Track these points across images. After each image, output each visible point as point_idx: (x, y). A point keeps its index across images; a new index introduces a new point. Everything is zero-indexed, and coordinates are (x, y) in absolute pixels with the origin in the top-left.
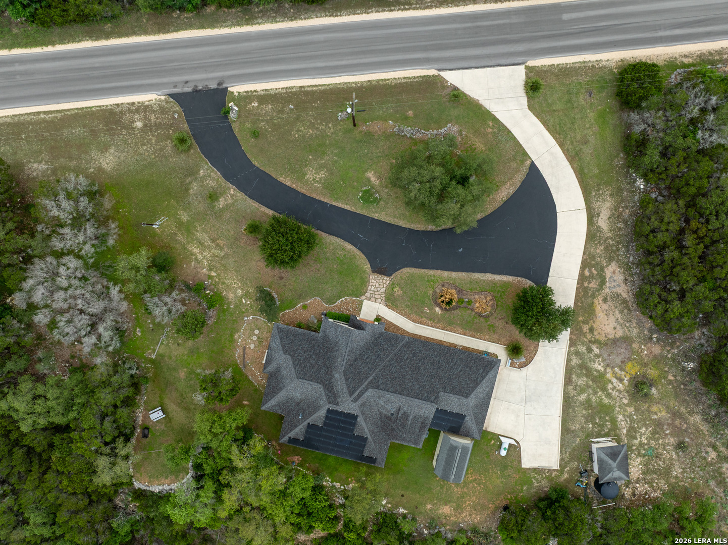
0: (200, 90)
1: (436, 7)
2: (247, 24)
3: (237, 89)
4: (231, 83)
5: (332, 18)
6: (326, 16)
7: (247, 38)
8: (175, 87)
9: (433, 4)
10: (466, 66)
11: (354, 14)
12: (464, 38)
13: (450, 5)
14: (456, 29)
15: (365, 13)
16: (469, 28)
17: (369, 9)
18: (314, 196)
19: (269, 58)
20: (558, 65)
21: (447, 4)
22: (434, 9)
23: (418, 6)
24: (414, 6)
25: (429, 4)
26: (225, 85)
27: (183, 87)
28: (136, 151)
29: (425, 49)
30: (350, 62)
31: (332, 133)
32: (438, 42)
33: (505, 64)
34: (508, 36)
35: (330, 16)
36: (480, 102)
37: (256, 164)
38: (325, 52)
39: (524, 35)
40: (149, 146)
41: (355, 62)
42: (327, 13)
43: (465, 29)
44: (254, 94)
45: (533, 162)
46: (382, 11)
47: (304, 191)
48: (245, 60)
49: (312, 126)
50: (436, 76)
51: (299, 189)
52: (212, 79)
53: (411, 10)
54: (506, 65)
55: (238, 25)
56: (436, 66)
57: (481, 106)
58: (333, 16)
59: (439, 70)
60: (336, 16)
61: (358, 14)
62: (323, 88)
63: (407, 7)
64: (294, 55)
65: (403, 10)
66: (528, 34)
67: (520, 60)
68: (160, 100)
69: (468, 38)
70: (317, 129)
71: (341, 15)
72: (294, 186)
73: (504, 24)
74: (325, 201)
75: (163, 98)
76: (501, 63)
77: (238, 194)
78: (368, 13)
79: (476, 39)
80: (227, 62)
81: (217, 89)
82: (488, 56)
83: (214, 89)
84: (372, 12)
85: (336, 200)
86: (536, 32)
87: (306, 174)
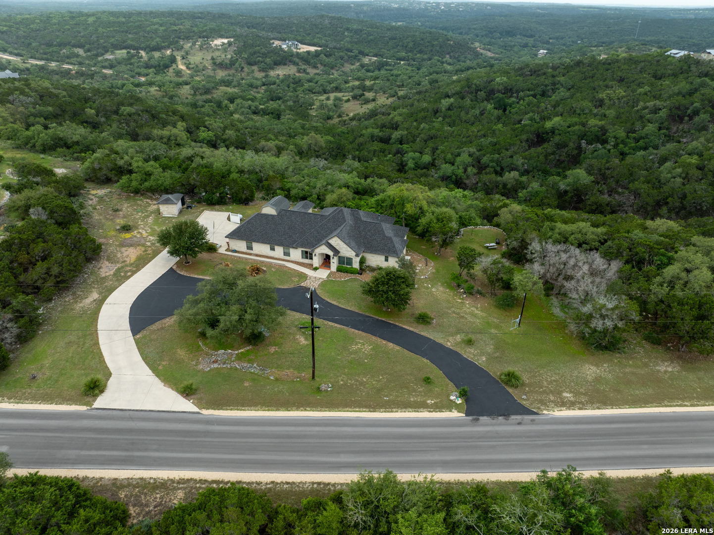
0: (501, 416)
1: (173, 481)
2: (449, 483)
3: (455, 414)
4: (462, 420)
5: (327, 481)
6: (334, 485)
7: (447, 466)
8: (533, 420)
9: (175, 485)
10: (163, 414)
11: (294, 483)
12: (151, 440)
13: (152, 481)
14: (158, 450)
15: (277, 483)
16: (139, 450)
17: (270, 489)
18: (364, 334)
19: (415, 441)
20: (52, 403)
21: (155, 483)
22: (177, 478)
23: (198, 485)
24: (203, 486)
25: (181, 486)
26: (470, 418)
27: (522, 420)
28: (562, 376)
29: (206, 434)
30: (308, 429)
31: (340, 376)
32: (187, 439)
33: (114, 411)
34: (93, 436)
35: (329, 484)
36: (163, 384)
37: (425, 360)
38: (340, 441)
39: (71, 435)
40: (549, 380)
41: (301, 429)
42: (332, 488)
43: (146, 450)
44: (432, 410)
45: (133, 336)
46: (253, 483)
47: (374, 338)
48: (447, 440)
49: (362, 383)
50: (204, 408)
51: (379, 340)
52: (486, 425)
53: (210, 480)
54: (115, 409)
55: (462, 483)
56: (200, 416)
57: (162, 381)
58: (324, 484)
59: (198, 413)
60: (319, 484)
61: (287, 483)
62: (347, 409)
63: (215, 485)
64: (382, 441)
65: (222, 482)
66: (67, 435)
67: (94, 412)
68: (548, 410)
69: (146, 440)
70: (357, 381)
71: (313, 483)
72: (384, 342)
73: (91, 449)
74: (353, 330)
75: (545, 412)
76: (118, 412)
77: (442, 342)
78: (272, 482)
79: (135, 437)
80: (470, 440)
81: (480, 416)
82: (131, 419)
83: (483, 415)
84: (267, 484)
85: (341, 330)
86: (55, 437)
87: (371, 349)
